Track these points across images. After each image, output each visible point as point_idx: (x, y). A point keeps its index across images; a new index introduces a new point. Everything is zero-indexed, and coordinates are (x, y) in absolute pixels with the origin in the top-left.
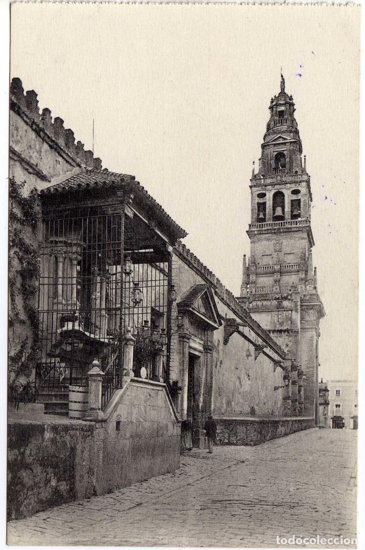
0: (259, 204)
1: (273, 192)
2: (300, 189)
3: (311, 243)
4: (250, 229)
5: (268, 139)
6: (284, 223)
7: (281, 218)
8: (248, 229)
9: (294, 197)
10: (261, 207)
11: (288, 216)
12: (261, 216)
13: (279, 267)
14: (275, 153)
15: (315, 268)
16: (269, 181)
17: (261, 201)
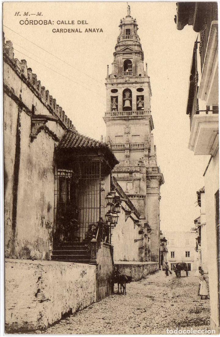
0: (112, 98)
1: (123, 89)
2: (143, 88)
3: (152, 127)
4: (106, 115)
5: (118, 49)
6: (132, 112)
7: (129, 109)
8: (104, 116)
9: (139, 94)
10: (114, 99)
11: (134, 108)
12: (114, 107)
13: (128, 146)
14: (124, 60)
15: (155, 146)
16: (119, 81)
17: (114, 95)
